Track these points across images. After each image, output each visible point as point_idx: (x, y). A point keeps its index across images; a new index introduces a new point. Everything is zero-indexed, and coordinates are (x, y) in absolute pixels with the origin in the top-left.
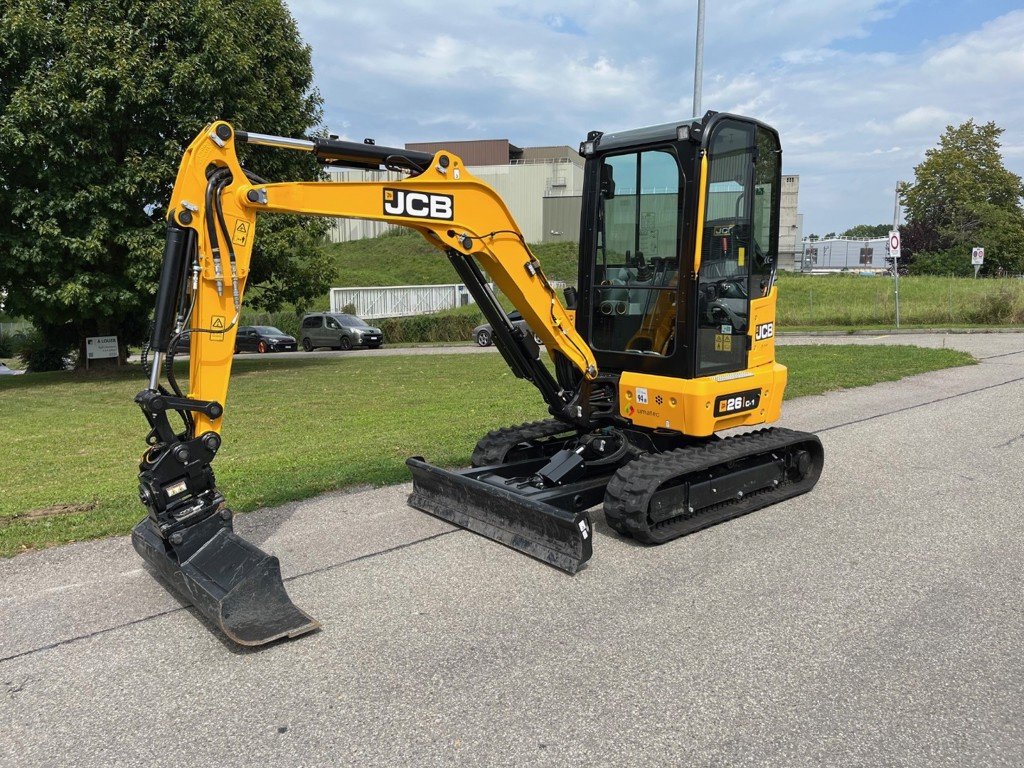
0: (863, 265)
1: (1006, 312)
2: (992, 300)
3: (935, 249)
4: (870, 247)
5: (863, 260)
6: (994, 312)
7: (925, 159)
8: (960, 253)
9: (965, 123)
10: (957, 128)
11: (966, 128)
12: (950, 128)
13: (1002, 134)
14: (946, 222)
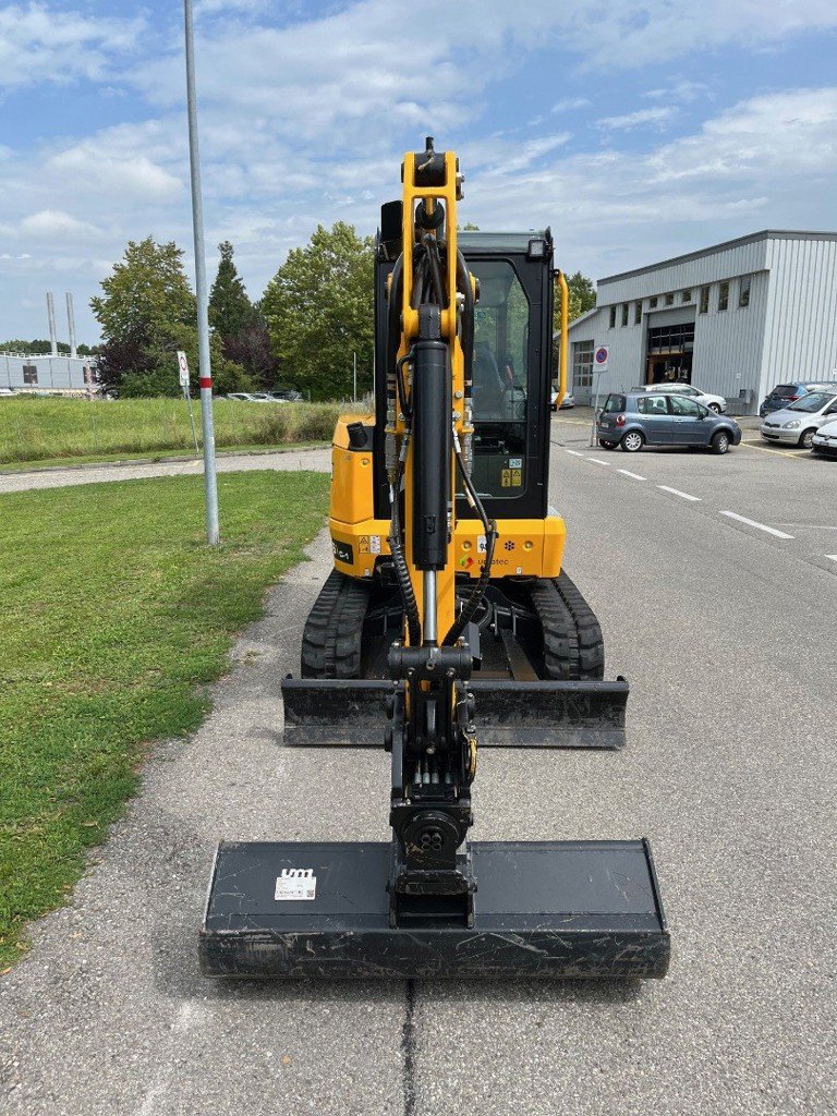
0: (28, 385)
1: (282, 433)
2: (270, 421)
3: (142, 370)
4: (32, 364)
5: (27, 380)
6: (272, 433)
7: (113, 273)
8: (166, 374)
9: (145, 240)
10: (138, 245)
11: (147, 245)
12: (131, 244)
13: (183, 255)
14: (148, 342)
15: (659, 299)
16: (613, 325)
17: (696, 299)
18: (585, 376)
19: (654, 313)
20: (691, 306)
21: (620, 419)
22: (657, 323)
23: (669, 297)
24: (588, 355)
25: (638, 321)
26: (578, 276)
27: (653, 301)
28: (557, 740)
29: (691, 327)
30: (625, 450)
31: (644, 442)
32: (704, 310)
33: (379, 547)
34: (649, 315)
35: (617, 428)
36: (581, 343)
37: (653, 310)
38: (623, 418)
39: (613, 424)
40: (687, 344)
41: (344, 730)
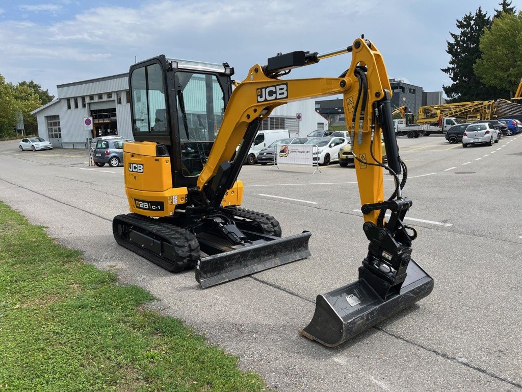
15: (94, 97)
16: (69, 107)
17: (114, 97)
18: (55, 133)
19: (92, 103)
20: (112, 101)
21: (107, 152)
22: (94, 108)
23: (100, 96)
24: (56, 122)
25: (84, 106)
26: (32, 82)
27: (91, 97)
28: (293, 259)
29: (114, 110)
30: (111, 166)
31: (120, 162)
32: (120, 102)
33: (176, 201)
34: (89, 104)
35: (106, 156)
36: (50, 117)
37: (92, 101)
38: (108, 151)
39: (103, 154)
40: (113, 118)
41: (224, 276)
